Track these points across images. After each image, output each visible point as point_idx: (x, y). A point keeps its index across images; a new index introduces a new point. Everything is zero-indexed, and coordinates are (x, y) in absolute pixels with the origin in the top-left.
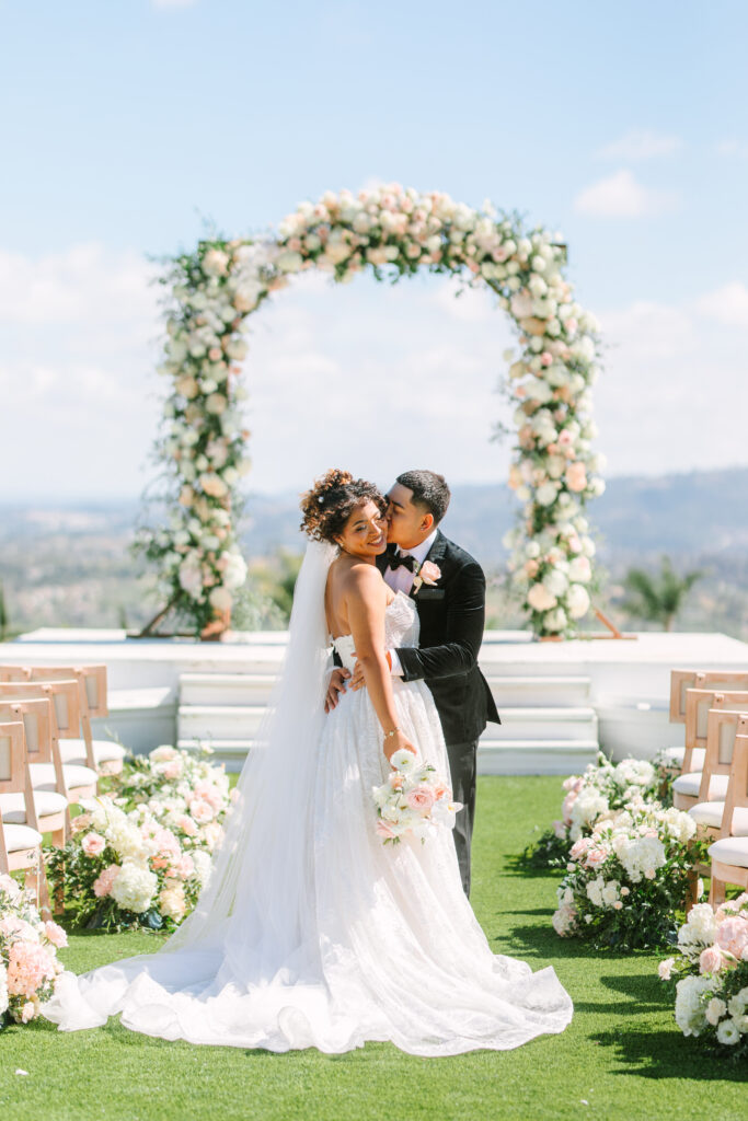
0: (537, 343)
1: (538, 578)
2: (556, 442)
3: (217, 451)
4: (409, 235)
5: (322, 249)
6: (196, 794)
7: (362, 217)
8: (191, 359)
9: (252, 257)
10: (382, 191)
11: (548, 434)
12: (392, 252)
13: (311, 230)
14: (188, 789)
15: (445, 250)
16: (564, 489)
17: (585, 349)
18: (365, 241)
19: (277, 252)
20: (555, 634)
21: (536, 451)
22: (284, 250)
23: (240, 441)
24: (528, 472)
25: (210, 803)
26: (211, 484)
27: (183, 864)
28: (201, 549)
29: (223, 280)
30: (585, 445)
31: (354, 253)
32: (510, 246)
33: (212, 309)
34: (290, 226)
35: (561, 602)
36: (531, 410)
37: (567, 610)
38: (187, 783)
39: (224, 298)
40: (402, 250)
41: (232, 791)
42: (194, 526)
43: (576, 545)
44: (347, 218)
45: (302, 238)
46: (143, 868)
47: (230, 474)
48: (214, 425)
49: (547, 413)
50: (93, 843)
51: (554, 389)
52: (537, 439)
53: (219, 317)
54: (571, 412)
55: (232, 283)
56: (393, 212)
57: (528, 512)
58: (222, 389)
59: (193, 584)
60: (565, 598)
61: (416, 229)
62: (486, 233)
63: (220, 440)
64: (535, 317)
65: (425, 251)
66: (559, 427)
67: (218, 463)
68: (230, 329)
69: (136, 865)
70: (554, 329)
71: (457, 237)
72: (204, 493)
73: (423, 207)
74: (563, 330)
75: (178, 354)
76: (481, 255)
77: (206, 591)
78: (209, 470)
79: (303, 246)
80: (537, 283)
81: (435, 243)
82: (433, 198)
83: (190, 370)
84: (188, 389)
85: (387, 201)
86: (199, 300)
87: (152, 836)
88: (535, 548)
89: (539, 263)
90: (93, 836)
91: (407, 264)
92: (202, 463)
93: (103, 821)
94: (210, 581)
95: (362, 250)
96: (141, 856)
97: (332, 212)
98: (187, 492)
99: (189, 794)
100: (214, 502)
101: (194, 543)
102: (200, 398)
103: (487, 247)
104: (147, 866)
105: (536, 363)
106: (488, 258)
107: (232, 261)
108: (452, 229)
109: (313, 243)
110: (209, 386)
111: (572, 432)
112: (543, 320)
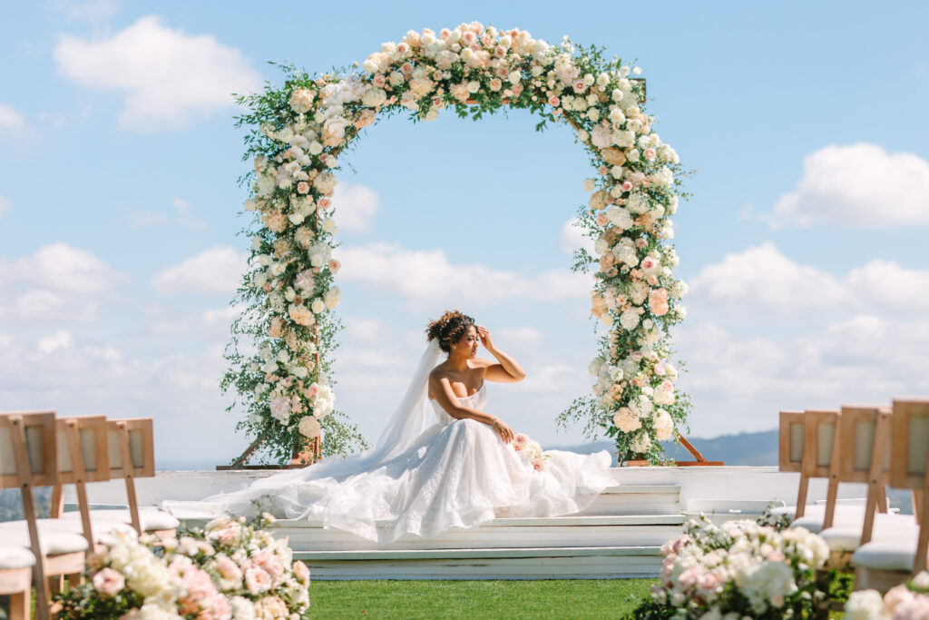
0: (618, 172)
1: (624, 402)
2: (638, 267)
3: (305, 282)
4: (491, 70)
5: (406, 85)
6: (253, 562)
7: (445, 53)
8: (279, 192)
9: (339, 92)
10: (463, 30)
11: (630, 259)
12: (474, 87)
13: (395, 66)
14: (245, 557)
15: (525, 84)
16: (646, 315)
17: (665, 177)
18: (448, 76)
19: (361, 89)
20: (641, 457)
21: (619, 277)
22: (369, 86)
23: (327, 273)
24: (611, 299)
25: (269, 571)
26: (300, 314)
27: (217, 606)
28: (291, 378)
29: (310, 115)
30: (667, 271)
31: (437, 88)
32: (589, 78)
33: (298, 144)
34: (375, 62)
35: (647, 425)
36: (613, 238)
37: (652, 433)
38: (244, 551)
39: (311, 133)
40: (483, 86)
41: (295, 564)
42: (284, 357)
43: (660, 370)
44: (430, 54)
45: (387, 74)
46: (168, 611)
47: (318, 305)
48: (302, 257)
49: (628, 240)
50: (107, 580)
51: (635, 216)
52: (620, 266)
53: (306, 152)
54: (653, 238)
55: (319, 117)
56: (475, 48)
57: (612, 338)
58: (310, 222)
59: (282, 413)
60: (650, 421)
61: (496, 64)
62: (566, 67)
63: (308, 272)
64: (615, 147)
65: (507, 85)
66: (641, 254)
67: (305, 295)
68: (317, 165)
69: (161, 607)
70: (634, 156)
71: (537, 71)
72: (293, 323)
73: (504, 43)
74: (642, 158)
75: (267, 188)
76: (560, 88)
77: (294, 419)
78: (297, 301)
79: (388, 82)
80: (617, 114)
81: (515, 77)
82: (514, 34)
83: (280, 204)
84: (277, 224)
85: (468, 37)
86: (286, 135)
87: (182, 575)
88: (618, 373)
89: (618, 94)
90: (108, 572)
91: (489, 99)
92: (291, 295)
93: (123, 560)
94: (298, 409)
95: (445, 84)
96: (166, 597)
97: (416, 49)
98: (276, 323)
99: (246, 562)
100: (302, 331)
101: (282, 373)
102: (289, 231)
103: (567, 82)
104: (174, 609)
105: (617, 191)
106: (569, 91)
107: (317, 99)
108: (532, 63)
109: (397, 78)
110: (297, 219)
111: (654, 258)
112: (622, 150)
